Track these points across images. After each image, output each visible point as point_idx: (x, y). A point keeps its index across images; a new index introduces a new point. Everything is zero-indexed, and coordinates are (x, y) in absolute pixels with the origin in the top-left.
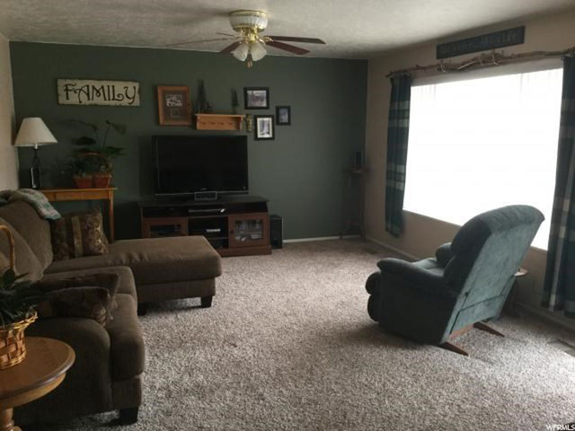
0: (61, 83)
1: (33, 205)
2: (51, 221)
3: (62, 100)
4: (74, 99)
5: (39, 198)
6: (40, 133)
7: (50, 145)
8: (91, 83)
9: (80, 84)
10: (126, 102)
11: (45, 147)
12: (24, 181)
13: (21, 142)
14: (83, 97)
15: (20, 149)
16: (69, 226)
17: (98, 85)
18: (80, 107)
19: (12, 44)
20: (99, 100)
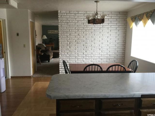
0: (48, 31)
1: (43, 45)
2: (45, 47)
3: (48, 33)
4: (50, 33)
5: (44, 45)
6: (45, 37)
7: (47, 39)
8: (52, 30)
9: (51, 31)
10: (56, 33)
11: (46, 39)
12: (43, 43)
13: (43, 38)
14: (51, 32)
15: (43, 39)
16: (47, 48)
17: (53, 31)
18: (50, 34)
19: (42, 26)
20: (53, 33)
